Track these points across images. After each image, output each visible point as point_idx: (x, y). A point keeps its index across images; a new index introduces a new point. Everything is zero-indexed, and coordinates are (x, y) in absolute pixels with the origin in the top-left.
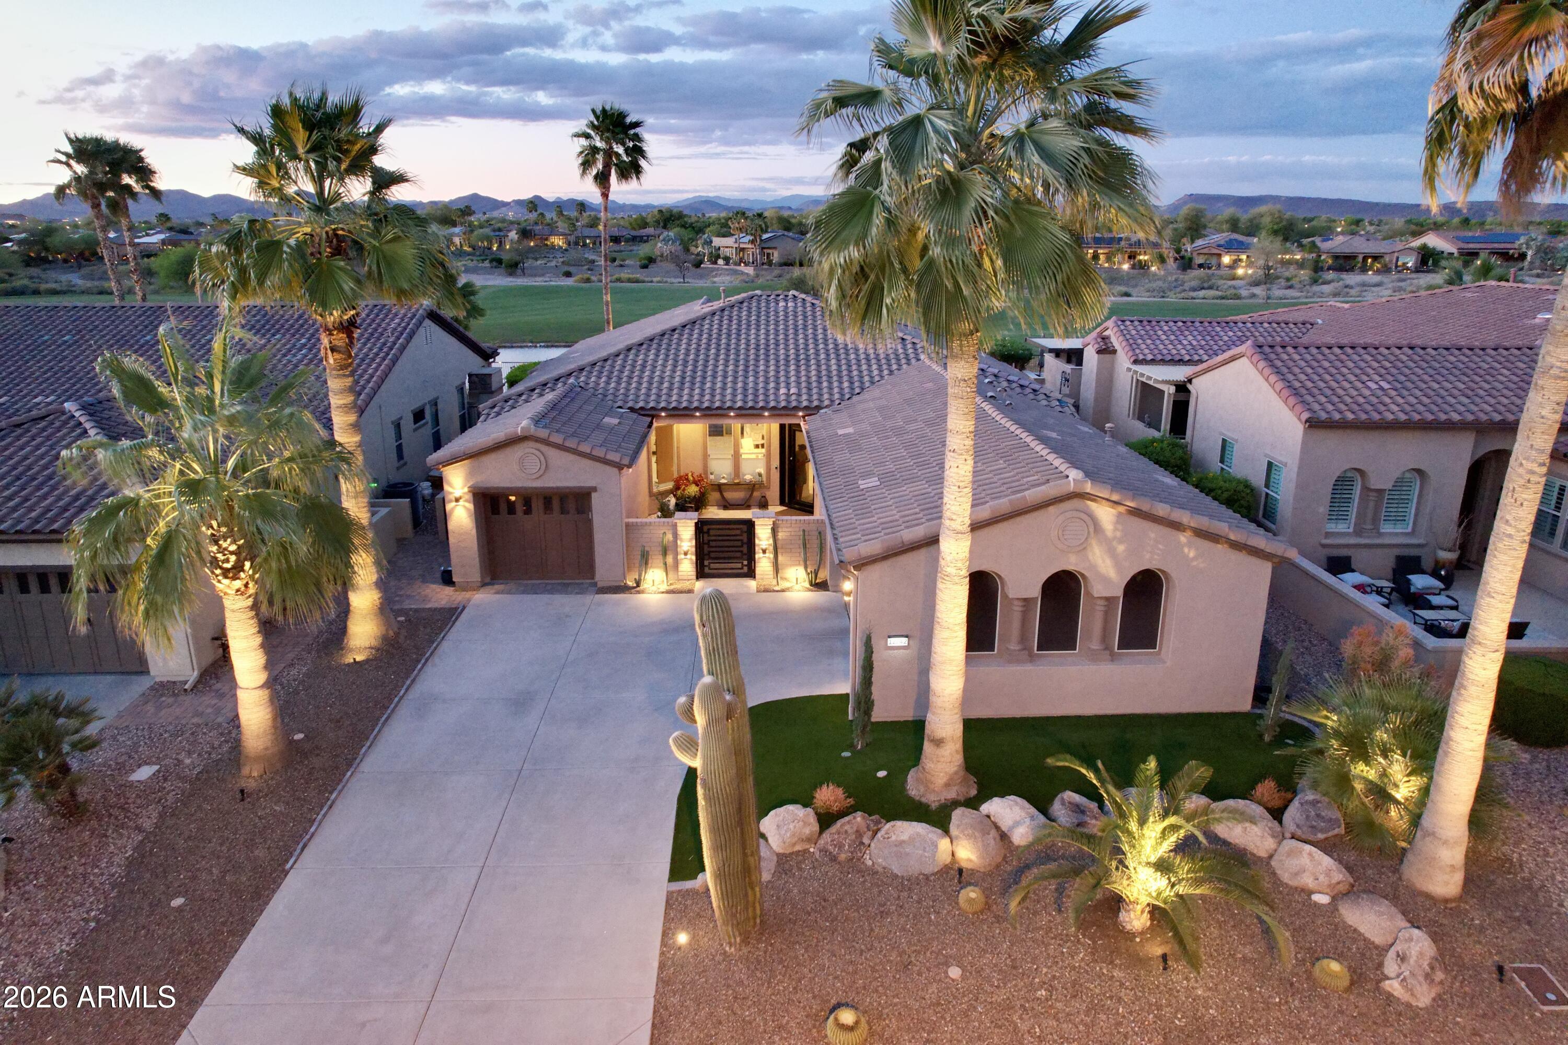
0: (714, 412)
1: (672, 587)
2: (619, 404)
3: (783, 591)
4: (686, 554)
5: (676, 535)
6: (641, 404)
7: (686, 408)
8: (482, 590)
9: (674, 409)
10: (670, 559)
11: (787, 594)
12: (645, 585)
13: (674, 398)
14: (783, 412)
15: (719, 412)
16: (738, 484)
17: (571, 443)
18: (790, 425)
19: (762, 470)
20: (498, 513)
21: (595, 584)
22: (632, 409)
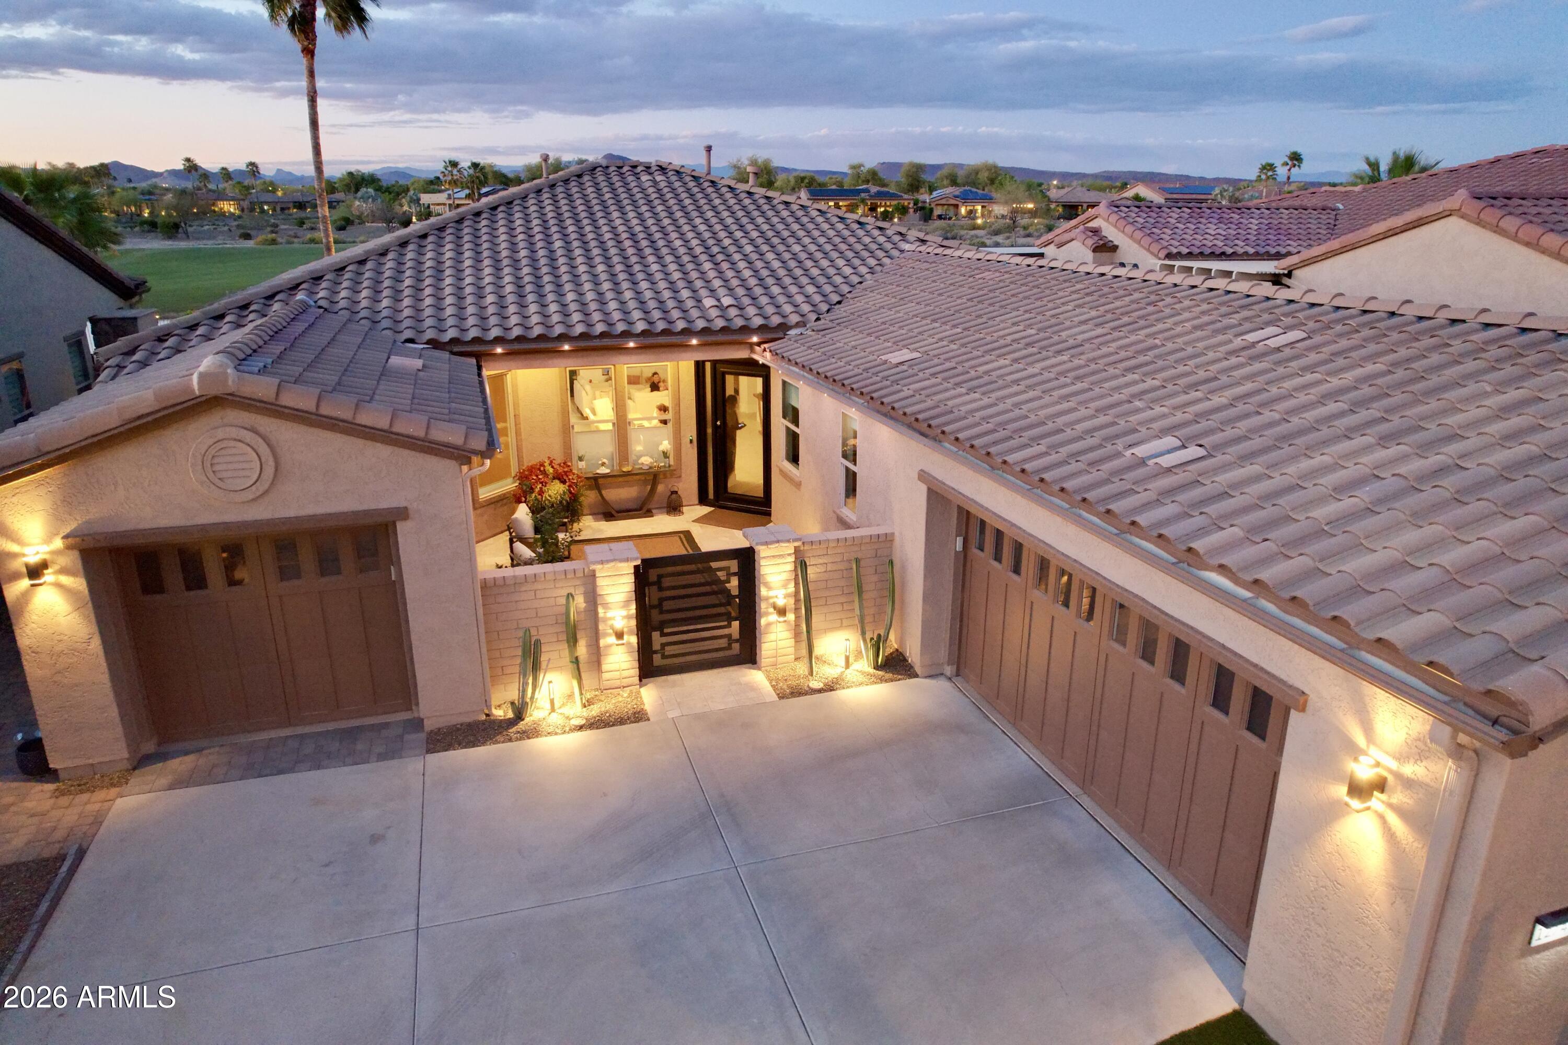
0: (597, 343)
1: (595, 711)
2: (408, 334)
3: (830, 688)
4: (620, 635)
5: (593, 598)
6: (451, 334)
7: (541, 338)
8: (135, 780)
9: (519, 339)
10: (582, 650)
11: (842, 694)
12: (535, 714)
13: (514, 320)
14: (720, 338)
15: (606, 342)
16: (628, 474)
17: (335, 408)
18: (715, 363)
19: (666, 445)
20: (160, 589)
21: (418, 724)
22: (434, 344)
